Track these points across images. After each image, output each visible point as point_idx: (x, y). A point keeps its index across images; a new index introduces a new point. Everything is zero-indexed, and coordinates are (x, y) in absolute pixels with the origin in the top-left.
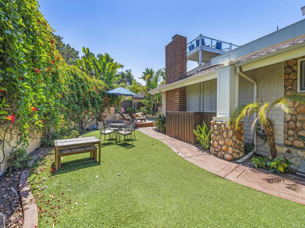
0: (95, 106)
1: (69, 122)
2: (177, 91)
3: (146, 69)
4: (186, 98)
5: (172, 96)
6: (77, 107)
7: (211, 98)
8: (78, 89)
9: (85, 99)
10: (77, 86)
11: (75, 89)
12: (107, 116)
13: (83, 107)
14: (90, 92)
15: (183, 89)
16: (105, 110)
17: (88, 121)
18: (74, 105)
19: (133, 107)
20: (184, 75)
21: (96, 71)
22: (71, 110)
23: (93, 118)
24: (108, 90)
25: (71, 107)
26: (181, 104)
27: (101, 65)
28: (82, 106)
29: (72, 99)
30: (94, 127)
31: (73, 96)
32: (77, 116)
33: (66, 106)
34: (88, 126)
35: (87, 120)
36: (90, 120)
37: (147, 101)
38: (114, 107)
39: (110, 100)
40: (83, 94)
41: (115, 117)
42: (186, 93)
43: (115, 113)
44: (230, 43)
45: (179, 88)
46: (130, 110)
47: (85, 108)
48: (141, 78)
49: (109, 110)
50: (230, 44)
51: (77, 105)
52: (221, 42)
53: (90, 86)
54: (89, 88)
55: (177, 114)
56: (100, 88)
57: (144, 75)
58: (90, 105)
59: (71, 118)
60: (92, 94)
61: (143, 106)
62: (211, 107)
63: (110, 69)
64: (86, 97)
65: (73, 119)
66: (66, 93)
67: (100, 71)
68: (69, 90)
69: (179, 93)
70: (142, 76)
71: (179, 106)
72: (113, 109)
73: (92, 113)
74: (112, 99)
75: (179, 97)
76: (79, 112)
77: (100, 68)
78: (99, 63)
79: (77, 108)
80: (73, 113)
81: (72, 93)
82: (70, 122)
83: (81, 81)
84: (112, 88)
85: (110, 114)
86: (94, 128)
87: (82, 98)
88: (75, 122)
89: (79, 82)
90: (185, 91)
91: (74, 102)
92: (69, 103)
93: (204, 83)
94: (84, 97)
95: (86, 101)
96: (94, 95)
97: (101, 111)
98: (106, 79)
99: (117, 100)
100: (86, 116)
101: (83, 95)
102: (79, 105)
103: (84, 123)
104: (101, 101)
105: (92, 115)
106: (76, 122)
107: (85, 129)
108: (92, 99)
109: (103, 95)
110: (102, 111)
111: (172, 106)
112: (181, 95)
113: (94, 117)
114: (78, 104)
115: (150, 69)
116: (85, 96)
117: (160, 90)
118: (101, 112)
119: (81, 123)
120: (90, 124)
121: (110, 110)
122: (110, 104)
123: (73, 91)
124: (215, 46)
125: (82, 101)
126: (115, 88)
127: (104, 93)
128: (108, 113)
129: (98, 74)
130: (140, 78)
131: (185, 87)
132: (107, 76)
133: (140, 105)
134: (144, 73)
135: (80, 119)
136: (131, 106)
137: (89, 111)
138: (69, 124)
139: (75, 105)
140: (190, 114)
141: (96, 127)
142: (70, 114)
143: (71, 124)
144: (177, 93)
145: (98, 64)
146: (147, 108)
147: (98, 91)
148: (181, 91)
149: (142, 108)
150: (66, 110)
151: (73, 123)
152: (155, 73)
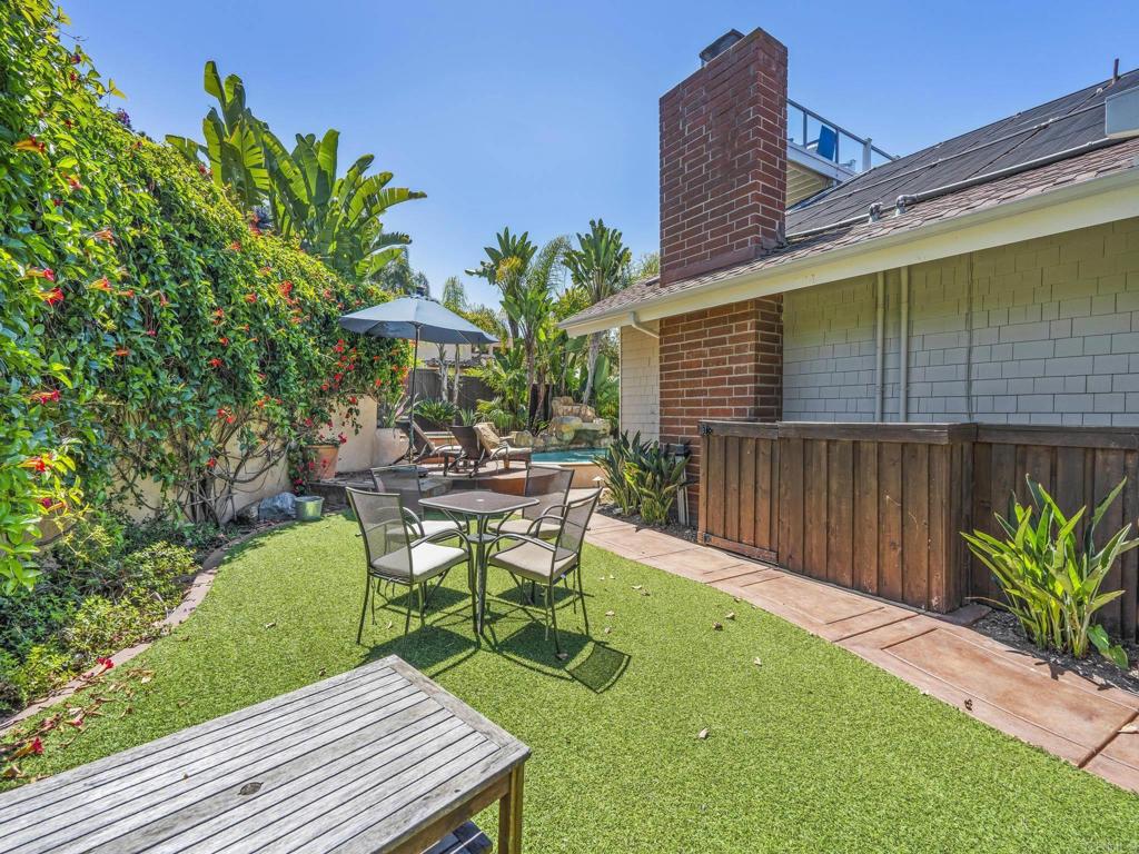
0: (285, 390)
1: (119, 484)
2: (745, 316)
3: (498, 235)
4: (780, 350)
5: (707, 344)
6: (177, 389)
7: (970, 352)
8: (186, 278)
9: (224, 348)
10: (176, 262)
11: (168, 276)
12: (344, 441)
13: (212, 390)
14: (256, 311)
15: (771, 307)
16: (331, 410)
17: (241, 474)
18: (155, 375)
19: (445, 398)
20: (773, 235)
21: (281, 209)
22: (133, 409)
23: (269, 454)
24: (347, 308)
25: (136, 386)
26: (763, 380)
27: (305, 178)
28: (211, 383)
29: (142, 338)
30: (278, 504)
31: (151, 322)
32: (175, 444)
33: (102, 383)
34: (240, 500)
35: (233, 464)
36: (253, 465)
37: (504, 375)
38: (376, 394)
39: (359, 361)
40: (217, 314)
41: (377, 448)
42: (781, 330)
43: (378, 427)
44: (864, 138)
45: (757, 302)
46: (430, 411)
47: (229, 399)
48: (478, 273)
49: (350, 411)
50: (865, 143)
51: (175, 376)
52: (837, 128)
53: (259, 275)
54: (251, 281)
55: (792, 434)
56: (312, 293)
57: (489, 261)
58: (256, 380)
59: (137, 460)
60: (268, 322)
61: (489, 393)
62: (969, 397)
63: (352, 204)
64: (231, 334)
65: (152, 464)
66: (97, 285)
67: (299, 211)
68: (118, 272)
69: (758, 326)
70: (483, 263)
71: (758, 391)
72: (368, 406)
73: (262, 428)
74: (367, 355)
75: (758, 348)
76: (190, 419)
77: (302, 194)
78: (297, 170)
79: (178, 395)
80: (152, 426)
81: (143, 301)
82: (131, 485)
83: (203, 234)
84: (367, 299)
85: (357, 432)
86: (281, 511)
87: (212, 336)
88: (166, 484)
89: (191, 238)
90: (778, 319)
91: (159, 360)
92: (122, 360)
93: (917, 275)
94: (220, 335)
95: (234, 357)
96: (279, 326)
97: (313, 413)
98: (336, 254)
99: (391, 359)
100: (234, 447)
101: (219, 319)
102: (192, 382)
103: (219, 484)
104: (317, 366)
105: (264, 437)
106: (171, 479)
107: (226, 519)
108: (264, 351)
109: (327, 334)
110: (317, 415)
111: (703, 393)
112: (764, 338)
113: (276, 446)
114: (183, 373)
115: (516, 233)
116: (227, 328)
117: (635, 313)
118: (312, 418)
119: (204, 483)
120: (249, 487)
121: (358, 412)
122: (356, 381)
123: (153, 285)
124: (816, 145)
125: (208, 353)
126: (383, 300)
127: (327, 320)
128: (348, 426)
129: (289, 228)
130: (471, 274)
131: (779, 297)
132: (339, 239)
133: (476, 391)
134: (490, 251)
135: (193, 465)
136: (436, 394)
137: (247, 418)
138: (120, 499)
139: (163, 375)
140: (917, 435)
141: (290, 502)
142: (132, 436)
143: (138, 496)
144: (745, 327)
145: (289, 174)
146: (506, 404)
147: (301, 305)
148: (764, 316)
149: (484, 405)
150: (104, 409)
151: (149, 487)
152: (537, 253)
